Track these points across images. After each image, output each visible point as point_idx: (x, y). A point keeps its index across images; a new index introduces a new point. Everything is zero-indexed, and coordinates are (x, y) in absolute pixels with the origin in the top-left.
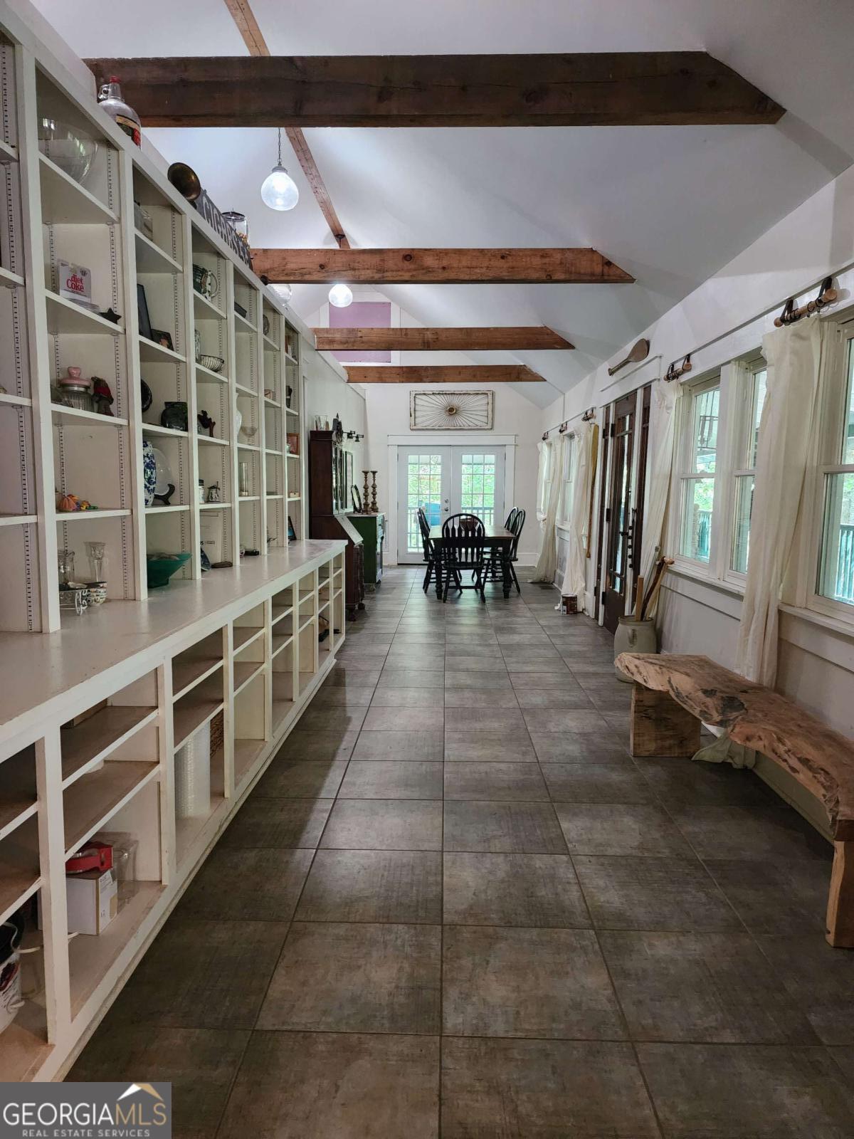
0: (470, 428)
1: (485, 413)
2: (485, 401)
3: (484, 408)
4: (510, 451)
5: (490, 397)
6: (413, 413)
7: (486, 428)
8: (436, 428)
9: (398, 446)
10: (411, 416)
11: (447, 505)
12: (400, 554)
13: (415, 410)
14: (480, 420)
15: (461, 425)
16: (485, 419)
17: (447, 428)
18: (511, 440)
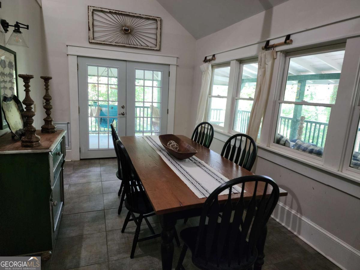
0: (142, 47)
1: (154, 37)
2: (154, 26)
3: (154, 31)
4: (173, 70)
5: (159, 23)
6: (91, 27)
7: (155, 49)
8: (114, 44)
9: (78, 56)
10: (89, 30)
11: (122, 111)
12: (83, 151)
13: (93, 25)
14: (150, 42)
15: (135, 44)
16: (154, 41)
17: (123, 45)
18: (172, 61)
